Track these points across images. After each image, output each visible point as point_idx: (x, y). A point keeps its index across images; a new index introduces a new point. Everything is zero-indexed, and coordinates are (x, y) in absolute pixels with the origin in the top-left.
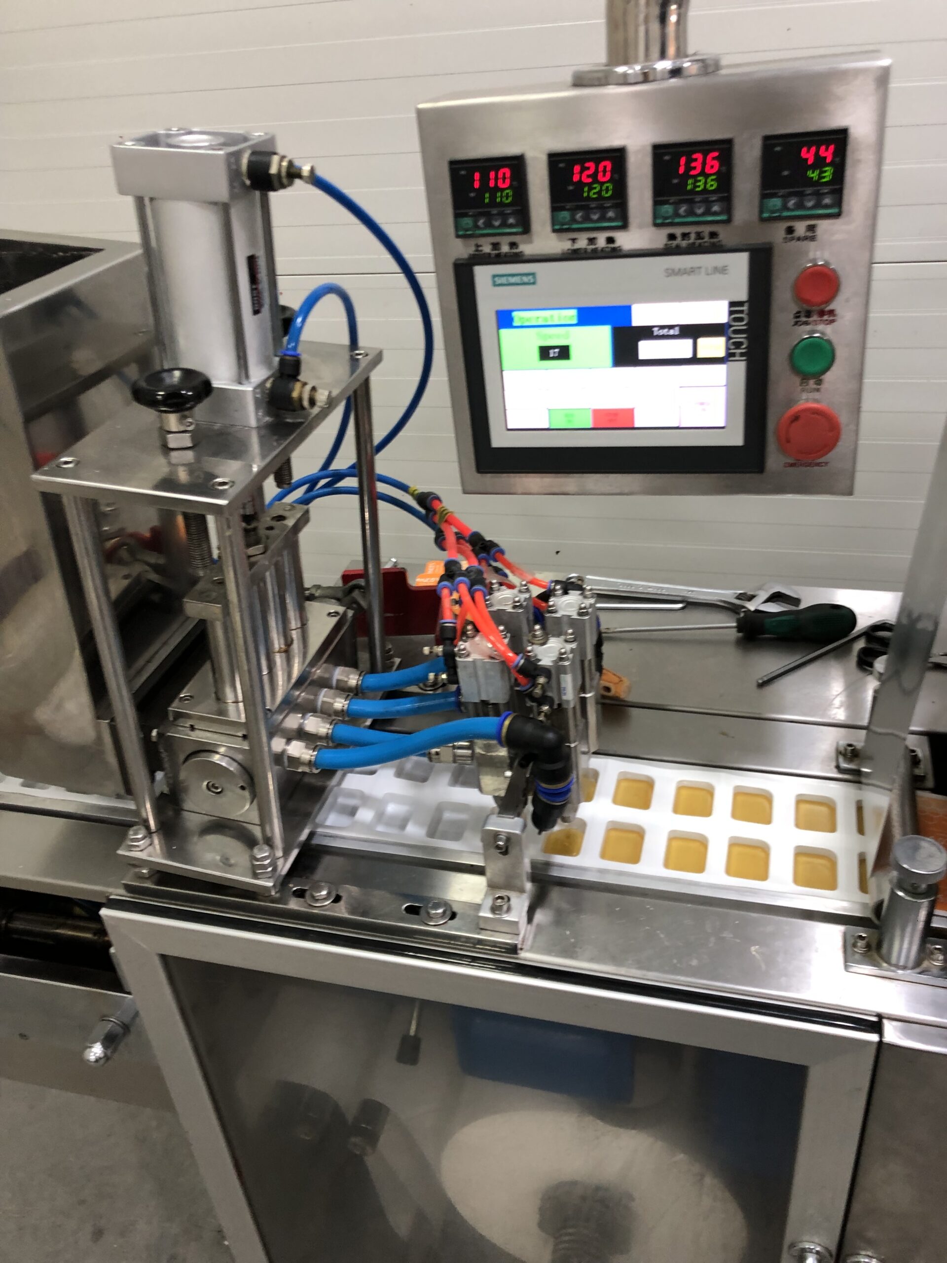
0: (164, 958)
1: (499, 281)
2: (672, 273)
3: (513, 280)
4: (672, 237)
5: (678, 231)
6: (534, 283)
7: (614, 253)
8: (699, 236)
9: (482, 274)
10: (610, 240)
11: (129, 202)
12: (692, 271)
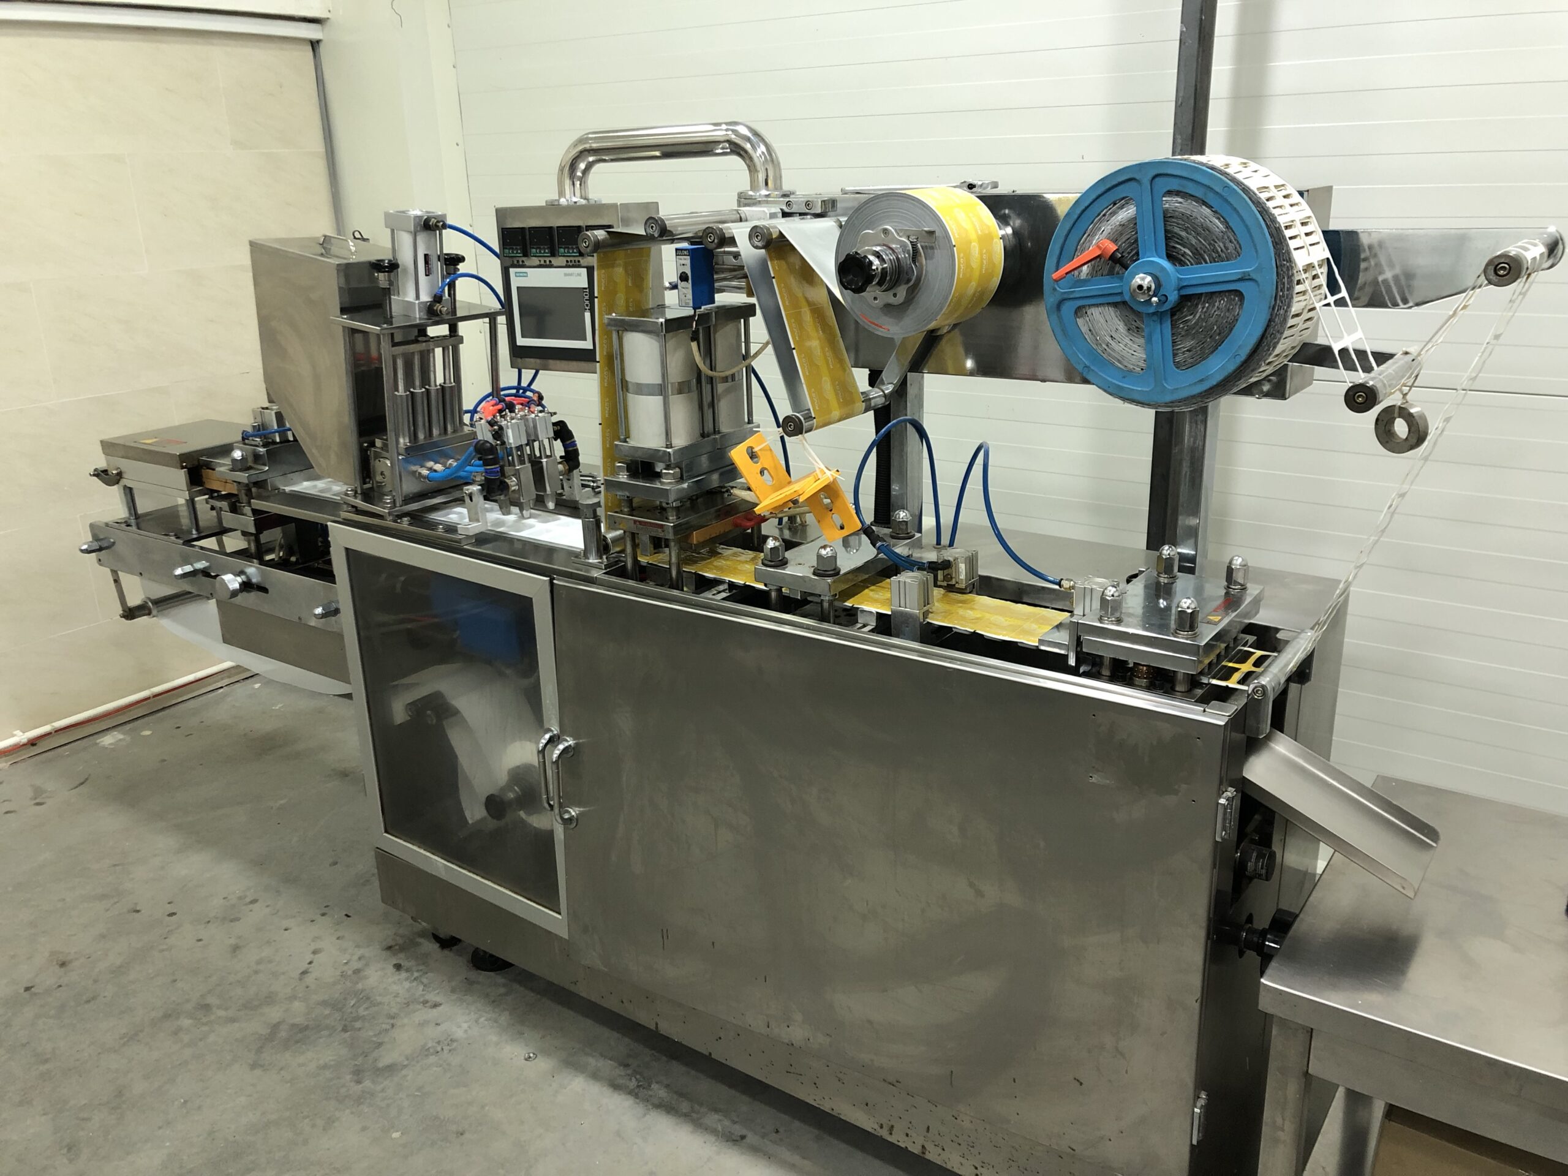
0: (347, 549)
1: (517, 275)
2: (566, 275)
3: (521, 274)
4: (567, 261)
5: (569, 259)
6: (527, 276)
7: (551, 266)
8: (575, 261)
9: (512, 271)
10: (550, 261)
11: (388, 231)
12: (571, 275)
